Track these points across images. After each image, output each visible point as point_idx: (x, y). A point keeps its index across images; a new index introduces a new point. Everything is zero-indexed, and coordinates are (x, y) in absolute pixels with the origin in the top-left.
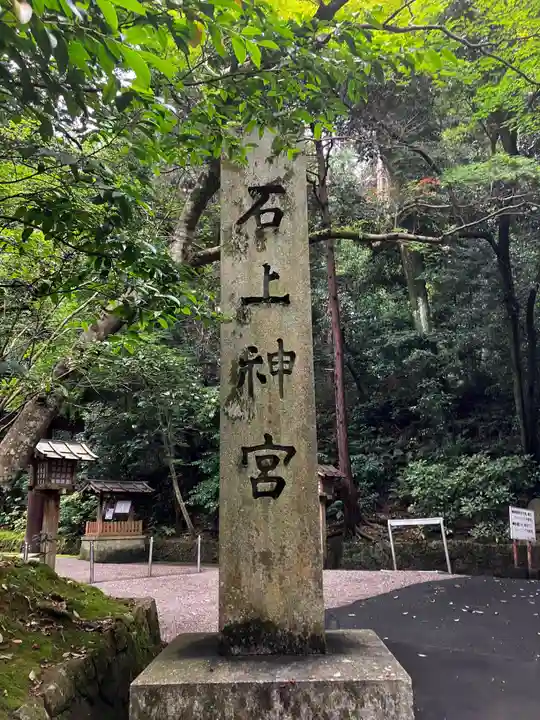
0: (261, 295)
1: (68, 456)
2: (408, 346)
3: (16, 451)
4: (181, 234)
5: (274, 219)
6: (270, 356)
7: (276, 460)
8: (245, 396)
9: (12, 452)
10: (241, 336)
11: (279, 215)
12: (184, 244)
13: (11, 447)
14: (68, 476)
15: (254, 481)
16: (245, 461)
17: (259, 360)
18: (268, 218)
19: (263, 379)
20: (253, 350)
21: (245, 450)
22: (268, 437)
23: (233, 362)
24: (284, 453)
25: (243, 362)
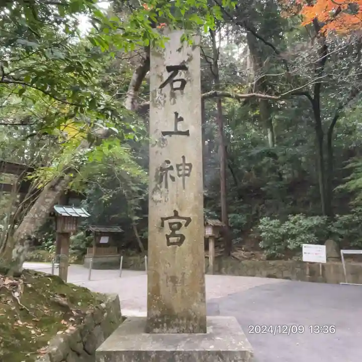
0: (173, 130)
1: (74, 215)
2: (261, 155)
3: (38, 215)
4: (131, 93)
5: (181, 86)
6: (178, 166)
7: (180, 225)
8: (163, 189)
9: (36, 216)
10: (161, 154)
11: (184, 83)
12: (133, 99)
13: (36, 213)
14: (74, 225)
15: (168, 237)
16: (163, 225)
17: (171, 168)
18: (177, 85)
19: (173, 179)
20: (168, 162)
21: (163, 219)
22: (176, 212)
23: (157, 169)
24: (185, 221)
25: (162, 169)
